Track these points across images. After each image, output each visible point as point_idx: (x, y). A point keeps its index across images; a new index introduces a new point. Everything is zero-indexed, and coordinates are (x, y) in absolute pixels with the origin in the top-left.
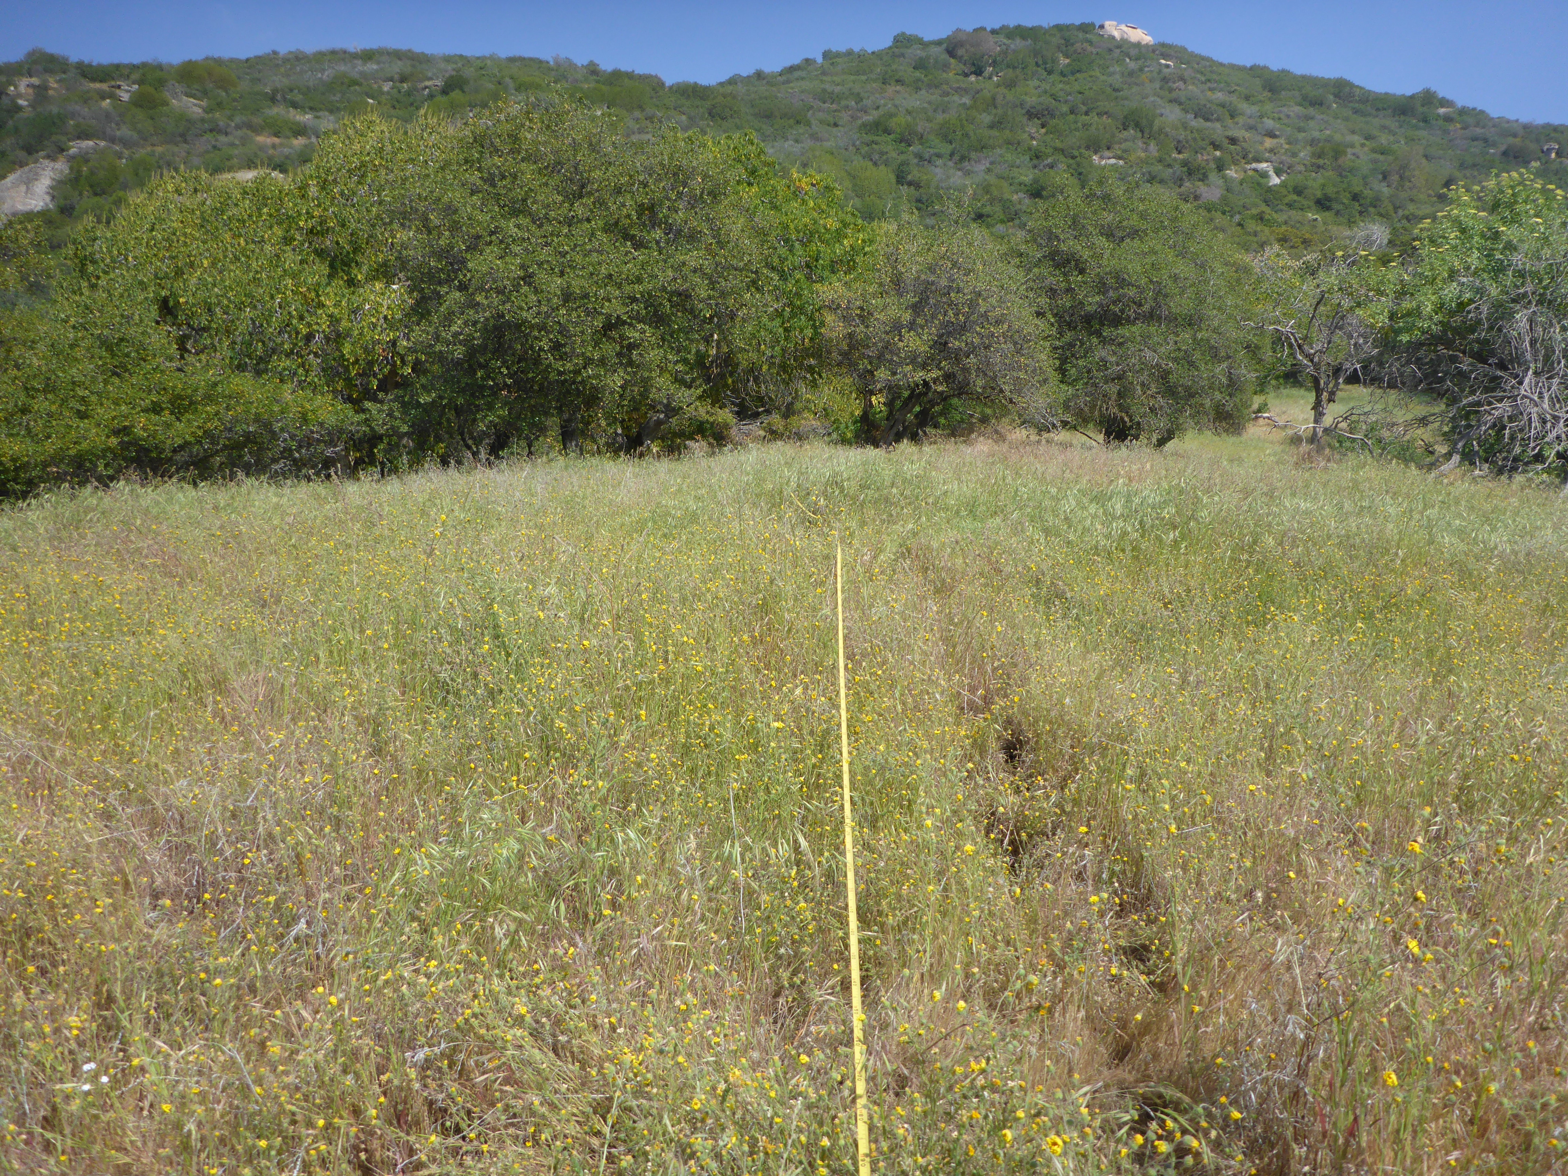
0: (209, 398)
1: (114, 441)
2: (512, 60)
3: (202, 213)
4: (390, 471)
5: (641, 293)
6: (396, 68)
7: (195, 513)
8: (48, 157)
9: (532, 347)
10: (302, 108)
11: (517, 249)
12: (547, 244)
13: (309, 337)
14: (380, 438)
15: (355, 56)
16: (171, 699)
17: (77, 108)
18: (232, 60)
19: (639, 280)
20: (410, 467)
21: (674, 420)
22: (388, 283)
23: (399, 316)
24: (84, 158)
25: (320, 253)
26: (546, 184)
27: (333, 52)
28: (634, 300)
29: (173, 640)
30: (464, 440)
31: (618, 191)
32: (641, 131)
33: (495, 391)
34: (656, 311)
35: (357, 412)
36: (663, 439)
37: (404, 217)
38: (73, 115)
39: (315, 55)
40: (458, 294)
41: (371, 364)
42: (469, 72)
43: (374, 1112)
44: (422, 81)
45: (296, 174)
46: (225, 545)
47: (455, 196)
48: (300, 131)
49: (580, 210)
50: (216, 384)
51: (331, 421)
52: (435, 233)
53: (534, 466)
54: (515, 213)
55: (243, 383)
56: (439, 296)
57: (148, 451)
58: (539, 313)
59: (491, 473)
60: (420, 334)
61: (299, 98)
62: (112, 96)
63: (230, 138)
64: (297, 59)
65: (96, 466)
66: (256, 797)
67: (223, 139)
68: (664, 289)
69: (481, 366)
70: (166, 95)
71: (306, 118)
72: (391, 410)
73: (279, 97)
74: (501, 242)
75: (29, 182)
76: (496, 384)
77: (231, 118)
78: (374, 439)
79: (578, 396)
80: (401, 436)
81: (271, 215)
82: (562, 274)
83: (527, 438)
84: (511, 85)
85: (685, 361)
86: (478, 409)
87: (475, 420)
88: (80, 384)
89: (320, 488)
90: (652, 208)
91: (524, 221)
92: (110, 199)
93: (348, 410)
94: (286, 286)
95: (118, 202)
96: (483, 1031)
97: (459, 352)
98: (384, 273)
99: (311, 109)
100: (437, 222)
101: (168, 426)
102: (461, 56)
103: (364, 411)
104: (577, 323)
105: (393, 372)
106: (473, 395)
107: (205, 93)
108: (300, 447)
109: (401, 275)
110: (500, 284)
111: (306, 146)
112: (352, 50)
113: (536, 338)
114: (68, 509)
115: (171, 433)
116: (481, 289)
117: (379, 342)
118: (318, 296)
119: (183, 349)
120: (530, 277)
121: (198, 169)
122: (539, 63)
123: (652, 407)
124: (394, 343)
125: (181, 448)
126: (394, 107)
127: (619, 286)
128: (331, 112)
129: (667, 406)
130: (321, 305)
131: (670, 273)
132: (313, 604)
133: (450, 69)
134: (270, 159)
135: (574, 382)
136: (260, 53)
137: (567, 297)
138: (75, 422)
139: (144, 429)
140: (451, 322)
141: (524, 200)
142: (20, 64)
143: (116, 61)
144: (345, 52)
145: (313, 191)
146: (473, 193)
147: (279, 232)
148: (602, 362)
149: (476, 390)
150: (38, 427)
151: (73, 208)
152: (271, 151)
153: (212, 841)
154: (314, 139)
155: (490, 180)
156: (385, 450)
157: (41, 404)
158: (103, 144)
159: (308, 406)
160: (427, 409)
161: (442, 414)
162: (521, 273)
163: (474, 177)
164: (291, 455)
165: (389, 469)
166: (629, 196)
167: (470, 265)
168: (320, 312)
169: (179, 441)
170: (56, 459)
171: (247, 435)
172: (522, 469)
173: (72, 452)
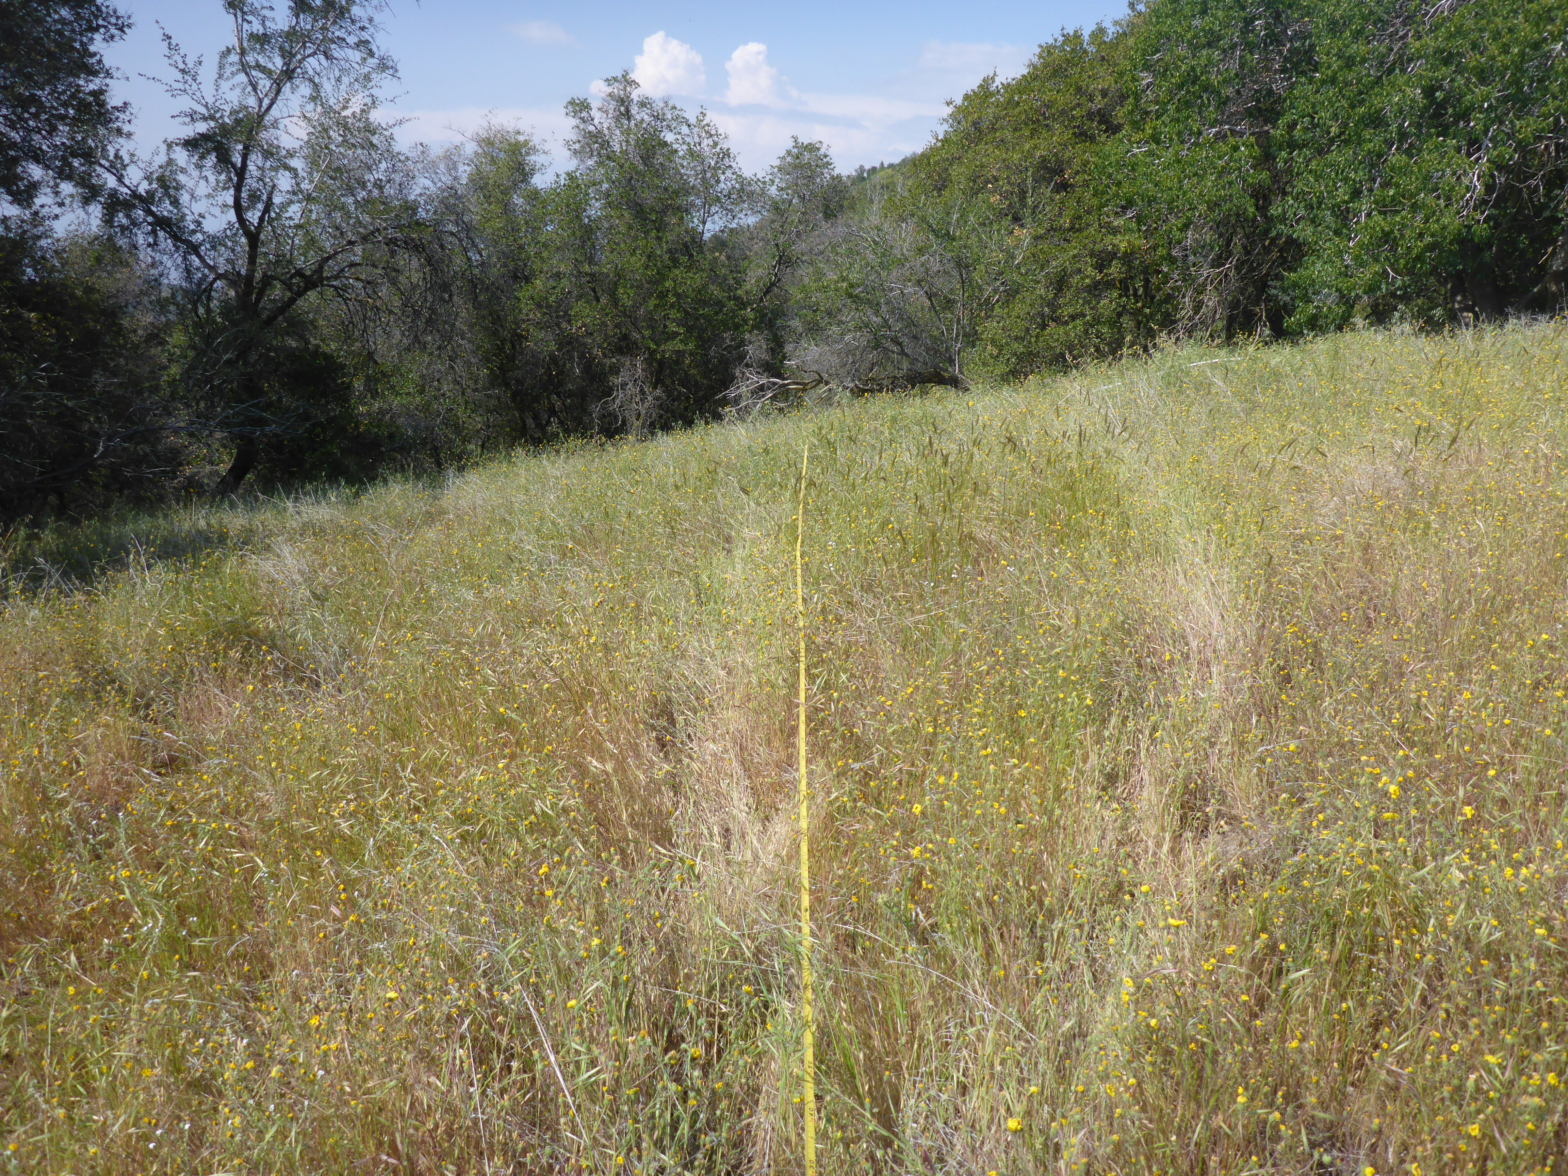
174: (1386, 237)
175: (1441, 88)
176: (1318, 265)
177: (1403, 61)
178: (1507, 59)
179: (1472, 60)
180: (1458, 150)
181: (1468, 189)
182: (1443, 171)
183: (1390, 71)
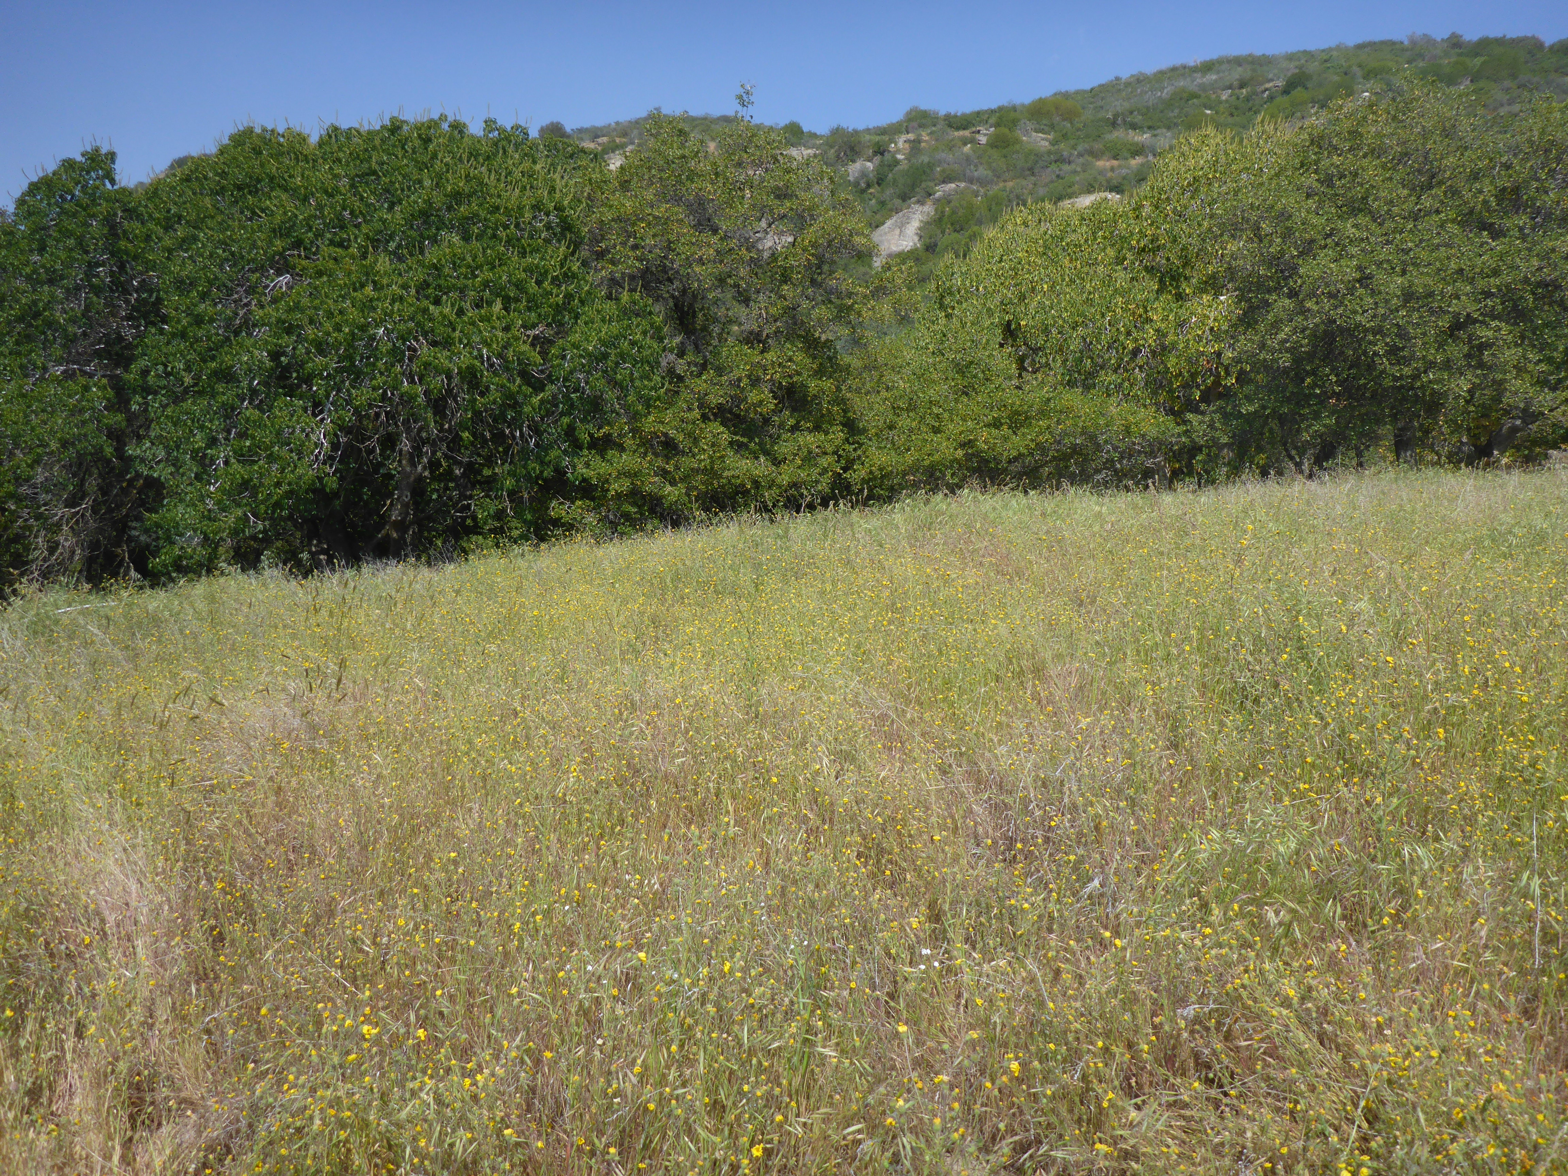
0: (1043, 413)
1: (960, 453)
2: (1360, 47)
3: (1045, 241)
4: (1207, 481)
5: (1498, 287)
6: (1237, 74)
7: (1026, 518)
8: (918, 202)
9: (1365, 353)
10: (1141, 128)
11: (1354, 250)
12: (1388, 242)
13: (1136, 352)
14: (1200, 449)
15: (1194, 70)
16: (997, 679)
17: (943, 155)
18: (1077, 92)
19: (1496, 273)
20: (1228, 477)
21: (1534, 427)
22: (1216, 295)
23: (1225, 327)
24: (947, 200)
25: (1149, 270)
26: (1391, 179)
27: (1174, 69)
28: (1488, 295)
29: (1003, 629)
30: (1287, 450)
31: (1475, 176)
32: (1511, 102)
33: (1322, 400)
34: (1515, 306)
35: (1178, 424)
36: (1518, 448)
37: (1235, 230)
38: (940, 162)
39: (1155, 74)
40: (1287, 301)
41: (1193, 376)
42: (1313, 67)
43: (1146, 1047)
44: (1262, 84)
45: (1132, 196)
46: (1050, 549)
47: (1288, 202)
48: (1138, 151)
49: (1427, 202)
50: (1049, 400)
51: (1152, 432)
52: (1266, 241)
53: (1362, 477)
54: (1354, 211)
55: (1073, 398)
56: (1267, 304)
57: (988, 461)
58: (1375, 316)
59: (1313, 485)
60: (1246, 343)
61: (1138, 118)
62: (973, 141)
63: (1073, 166)
64: (1138, 81)
65: (944, 475)
66: (1064, 771)
67: (1066, 168)
68: (1526, 280)
69: (1308, 374)
70: (1018, 133)
71: (1144, 137)
72: (1212, 420)
73: (1119, 121)
74: (1337, 244)
75: (902, 226)
76: (1324, 393)
77: (1074, 147)
78: (1195, 449)
79: (1416, 402)
80: (1221, 447)
81: (1105, 238)
82: (1404, 272)
83: (1357, 448)
84: (1359, 73)
85: (1550, 360)
86: (1304, 418)
87: (1298, 431)
88: (937, 404)
89: (1136, 497)
90: (1516, 190)
91: (1362, 220)
92: (967, 234)
93: (1168, 422)
94: (1116, 304)
95: (973, 237)
96: (1250, 1003)
97: (1285, 361)
98: (1213, 285)
99: (1150, 128)
100: (1269, 230)
101: (1006, 439)
102: (1305, 52)
103: (1185, 422)
104: (1418, 324)
105: (1217, 383)
106: (1298, 404)
107: (1052, 127)
108: (1122, 458)
109: (1230, 285)
110: (1332, 288)
111: (1142, 165)
112: (1192, 64)
113: (1370, 343)
114: (923, 512)
115: (1008, 446)
116: (1312, 295)
117: (1203, 353)
118: (1146, 311)
119: (1022, 368)
120: (1367, 278)
121: (1043, 201)
122: (1391, 45)
123: (1507, 412)
124: (1219, 354)
125: (1016, 459)
126: (1232, 115)
127: (1471, 281)
128: (1169, 128)
129: (1525, 411)
130: (1149, 320)
131: (1535, 262)
132: (1125, 606)
133: (1292, 69)
134: (1108, 181)
135: (1412, 388)
136: (1103, 81)
137: (1408, 296)
138: (930, 436)
139: (985, 442)
140: (1280, 329)
141: (1365, 198)
142: (900, 123)
143: (977, 109)
144: (1185, 67)
145: (1147, 210)
146: (1308, 196)
147: (1111, 252)
148: (1447, 365)
149: (1301, 399)
150: (901, 440)
151: (936, 245)
152: (1109, 174)
153: (1025, 802)
154: (1151, 157)
155: (1328, 181)
156: (1204, 462)
157: (905, 422)
158: (963, 185)
159: (1131, 418)
160: (1250, 418)
161: (1266, 423)
162: (1357, 275)
163: (1311, 180)
164: (1113, 466)
165: (1206, 480)
166: (1487, 181)
167: (1301, 271)
168: (1147, 327)
169: (1014, 453)
170: (913, 469)
171: (1074, 447)
172: (1346, 481)
173: (927, 463)
174: (245, 484)
175: (284, 354)
176: (181, 509)
177: (248, 325)
178: (341, 337)
179: (310, 332)
180: (305, 410)
181: (316, 446)
182: (294, 428)
183: (237, 333)
